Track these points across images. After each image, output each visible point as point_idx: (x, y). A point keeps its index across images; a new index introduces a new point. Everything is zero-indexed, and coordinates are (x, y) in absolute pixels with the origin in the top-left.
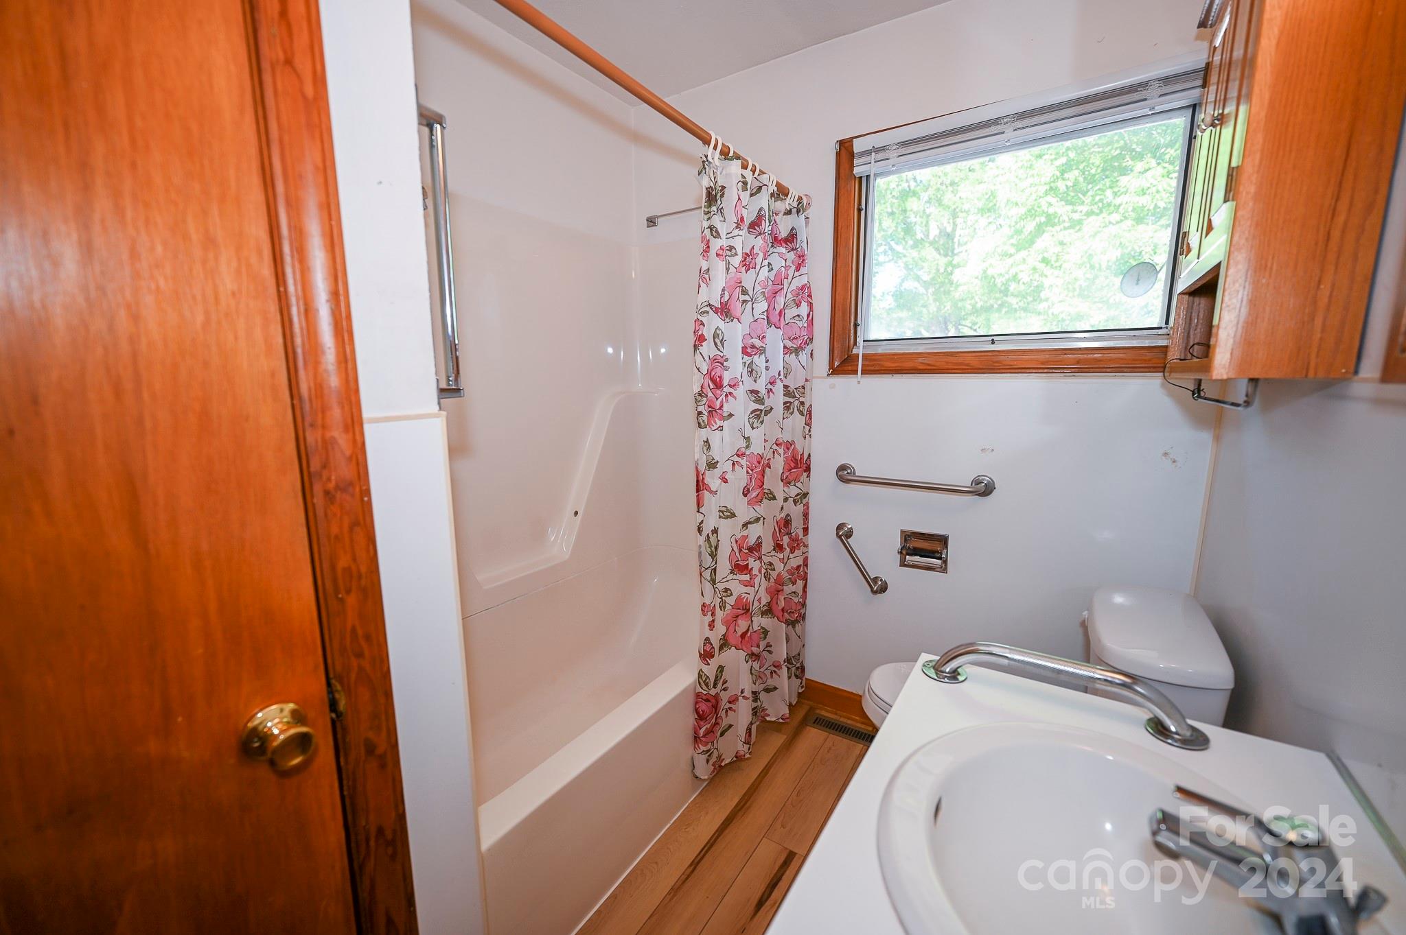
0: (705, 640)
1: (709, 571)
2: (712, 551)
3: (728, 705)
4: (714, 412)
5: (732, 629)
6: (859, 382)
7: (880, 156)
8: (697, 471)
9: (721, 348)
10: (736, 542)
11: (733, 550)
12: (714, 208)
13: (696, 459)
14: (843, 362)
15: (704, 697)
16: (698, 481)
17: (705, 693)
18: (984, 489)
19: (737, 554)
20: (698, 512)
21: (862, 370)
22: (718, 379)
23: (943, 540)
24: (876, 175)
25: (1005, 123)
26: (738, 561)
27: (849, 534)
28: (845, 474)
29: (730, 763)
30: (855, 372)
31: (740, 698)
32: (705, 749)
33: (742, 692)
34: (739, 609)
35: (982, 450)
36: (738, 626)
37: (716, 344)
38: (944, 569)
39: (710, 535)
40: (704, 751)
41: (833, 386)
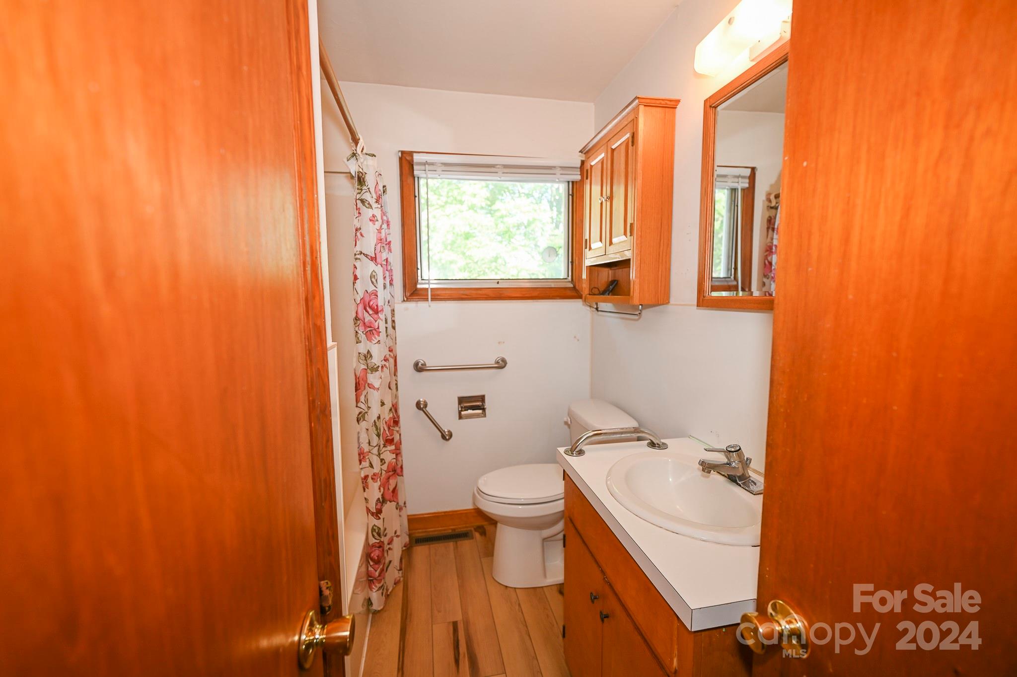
0: (377, 501)
1: (377, 448)
2: (378, 433)
3: (388, 546)
4: (374, 331)
5: (386, 488)
6: (430, 306)
7: (431, 168)
8: (356, 375)
9: (376, 285)
10: (386, 422)
11: (384, 429)
12: (364, 188)
13: (354, 367)
14: (412, 295)
15: (378, 545)
16: (356, 383)
17: (378, 541)
18: (501, 364)
19: (387, 432)
20: (357, 406)
21: (431, 298)
22: (376, 307)
23: (482, 398)
24: (422, 178)
25: (499, 168)
26: (388, 436)
27: (426, 405)
28: (419, 368)
29: (392, 590)
30: (427, 300)
31: (395, 538)
32: (380, 585)
33: (395, 533)
34: (390, 472)
35: (499, 343)
36: (390, 485)
37: (372, 283)
38: (484, 415)
39: (376, 421)
40: (379, 587)
41: (406, 309)
